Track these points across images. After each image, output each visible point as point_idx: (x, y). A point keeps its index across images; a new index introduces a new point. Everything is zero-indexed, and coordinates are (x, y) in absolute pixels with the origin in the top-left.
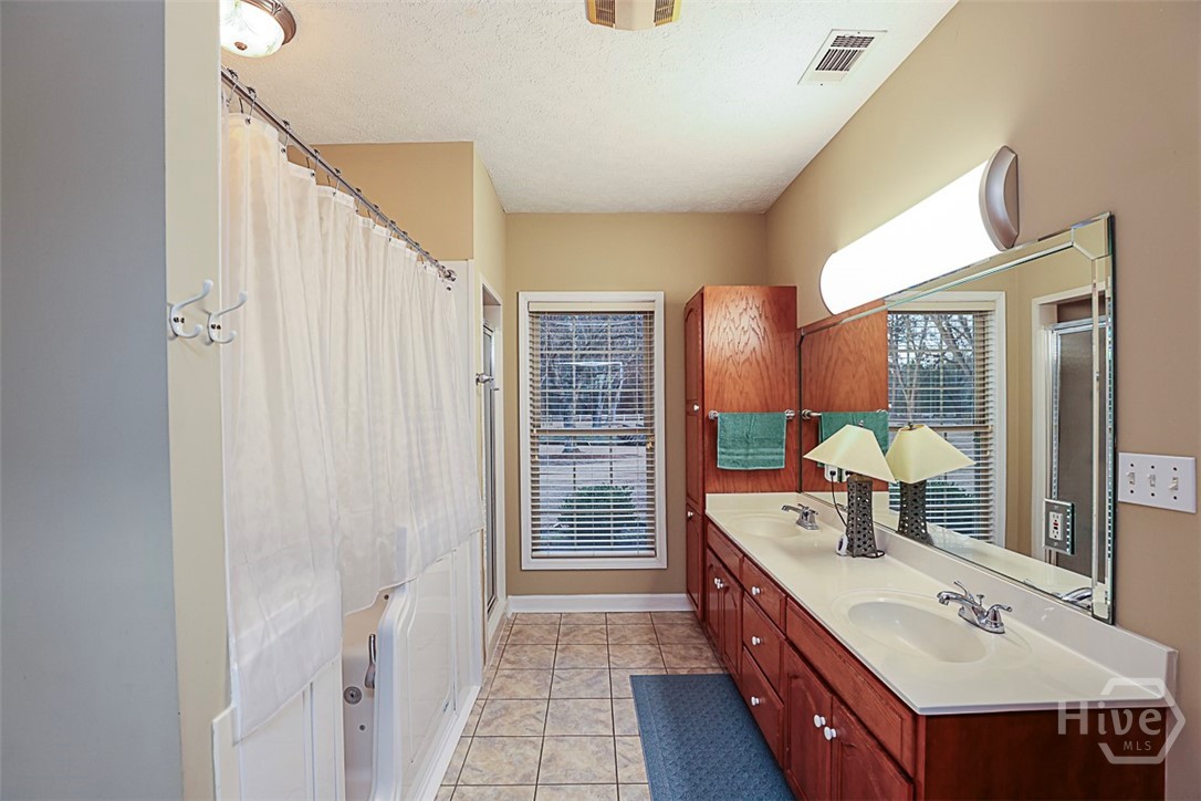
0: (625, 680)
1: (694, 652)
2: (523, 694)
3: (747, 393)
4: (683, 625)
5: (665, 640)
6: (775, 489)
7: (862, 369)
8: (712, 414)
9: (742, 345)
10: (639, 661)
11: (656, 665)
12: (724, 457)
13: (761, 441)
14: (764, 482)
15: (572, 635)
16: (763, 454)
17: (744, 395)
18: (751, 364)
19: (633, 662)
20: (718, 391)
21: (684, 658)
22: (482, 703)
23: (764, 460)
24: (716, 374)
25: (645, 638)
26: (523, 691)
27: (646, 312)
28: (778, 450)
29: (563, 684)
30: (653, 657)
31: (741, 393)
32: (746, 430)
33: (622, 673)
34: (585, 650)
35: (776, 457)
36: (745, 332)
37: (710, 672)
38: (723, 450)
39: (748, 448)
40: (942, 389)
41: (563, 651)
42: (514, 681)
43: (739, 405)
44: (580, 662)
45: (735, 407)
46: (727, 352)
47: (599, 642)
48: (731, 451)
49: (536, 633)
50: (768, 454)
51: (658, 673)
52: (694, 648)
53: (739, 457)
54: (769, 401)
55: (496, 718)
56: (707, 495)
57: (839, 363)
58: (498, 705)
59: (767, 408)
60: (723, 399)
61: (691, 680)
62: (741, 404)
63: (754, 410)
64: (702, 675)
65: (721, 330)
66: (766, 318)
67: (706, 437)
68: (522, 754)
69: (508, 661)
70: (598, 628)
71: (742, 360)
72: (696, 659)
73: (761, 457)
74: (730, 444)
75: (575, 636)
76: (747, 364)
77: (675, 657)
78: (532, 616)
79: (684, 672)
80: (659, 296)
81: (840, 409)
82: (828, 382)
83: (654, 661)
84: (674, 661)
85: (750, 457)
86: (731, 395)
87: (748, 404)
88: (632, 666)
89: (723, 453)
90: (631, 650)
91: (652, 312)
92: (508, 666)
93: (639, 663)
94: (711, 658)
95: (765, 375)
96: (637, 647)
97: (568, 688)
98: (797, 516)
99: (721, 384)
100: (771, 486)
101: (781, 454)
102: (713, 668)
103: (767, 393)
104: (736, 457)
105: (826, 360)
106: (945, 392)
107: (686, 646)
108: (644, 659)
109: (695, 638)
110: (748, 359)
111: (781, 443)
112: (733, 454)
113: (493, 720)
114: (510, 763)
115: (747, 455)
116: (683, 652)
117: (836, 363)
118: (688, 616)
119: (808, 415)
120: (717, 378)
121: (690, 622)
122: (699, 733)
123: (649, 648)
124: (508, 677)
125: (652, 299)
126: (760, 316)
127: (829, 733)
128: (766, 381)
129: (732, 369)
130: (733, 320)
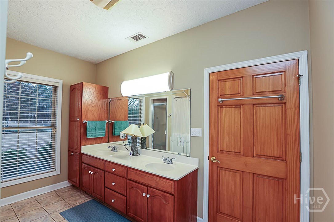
0: (58, 215)
1: (78, 198)
4: (68, 191)
5: (65, 198)
6: (101, 142)
7: (123, 110)
8: (85, 121)
9: (94, 101)
10: (59, 207)
11: (67, 206)
13: (99, 129)
14: (98, 141)
15: (22, 210)
16: (100, 133)
17: (94, 116)
19: (57, 208)
20: (86, 114)
21: (75, 200)
23: (100, 135)
24: (86, 109)
25: (57, 199)
27: (55, 86)
28: (104, 131)
30: (64, 204)
32: (95, 126)
33: (56, 213)
34: (33, 213)
35: (103, 133)
36: (95, 98)
37: (86, 201)
38: (88, 132)
39: (96, 131)
40: (133, 116)
44: (34, 218)
45: (91, 119)
46: (89, 103)
47: (38, 208)
50: (101, 133)
51: (69, 208)
52: (77, 196)
53: (93, 134)
54: (101, 118)
56: (82, 147)
57: (118, 108)
59: (100, 120)
60: (87, 117)
61: (82, 206)
62: (93, 119)
63: (96, 120)
64: (85, 203)
65: (88, 96)
66: (101, 94)
67: (82, 129)
70: (34, 203)
71: (93, 106)
72: (80, 199)
73: (99, 134)
74: (91, 130)
75: (24, 210)
76: (95, 107)
77: (72, 201)
79: (78, 204)
80: (61, 82)
81: (118, 120)
82: (115, 113)
83: (65, 205)
84: (73, 203)
85: (96, 134)
86: (90, 115)
87: (95, 118)
88: (58, 210)
89: (88, 133)
90: (54, 205)
91: (58, 86)
93: (60, 208)
94: (84, 197)
95: (100, 110)
96: (56, 203)
98: (111, 149)
99: (87, 112)
100: (100, 142)
101: (104, 132)
102: (87, 199)
103: (100, 115)
104: (92, 134)
105: (115, 107)
106: (134, 116)
107: (74, 197)
108: (61, 206)
109: (76, 193)
110: (95, 106)
111: (104, 130)
112: (91, 133)
115: (96, 133)
116: (74, 199)
117: (117, 108)
118: (69, 188)
119: (111, 122)
121: (70, 189)
122: (94, 218)
123: (61, 202)
125: (58, 82)
126: (99, 93)
127: (148, 196)
128: (100, 112)
129: (90, 108)
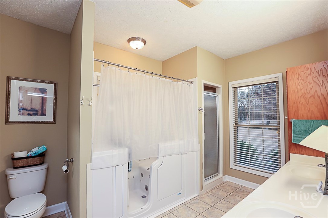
2: (207, 201)
3: (312, 111)
8: (292, 120)
9: (309, 90)
12: (296, 138)
18: (314, 98)
20: (296, 111)
22: (195, 198)
26: (207, 200)
29: (221, 204)
31: (309, 111)
34: (238, 198)
36: (310, 84)
41: (230, 196)
42: (208, 197)
43: (307, 116)
44: (232, 201)
45: (305, 116)
46: (300, 93)
48: (300, 136)
49: (228, 188)
55: (194, 204)
56: (290, 154)
58: (198, 201)
59: (326, 118)
60: (298, 114)
62: (309, 116)
68: (191, 215)
69: (212, 192)
71: (309, 96)
74: (299, 133)
75: (239, 193)
76: (312, 98)
78: (232, 183)
80: (280, 75)
86: (303, 112)
87: (313, 116)
91: (278, 81)
92: (211, 193)
95: (323, 102)
97: (221, 206)
99: (297, 107)
110: (312, 96)
112: (302, 138)
113: (193, 204)
114: (186, 215)
120: (295, 105)
124: (208, 196)
125: (277, 76)
126: (320, 75)
128: (324, 105)
129: (303, 101)
130: (303, 80)
